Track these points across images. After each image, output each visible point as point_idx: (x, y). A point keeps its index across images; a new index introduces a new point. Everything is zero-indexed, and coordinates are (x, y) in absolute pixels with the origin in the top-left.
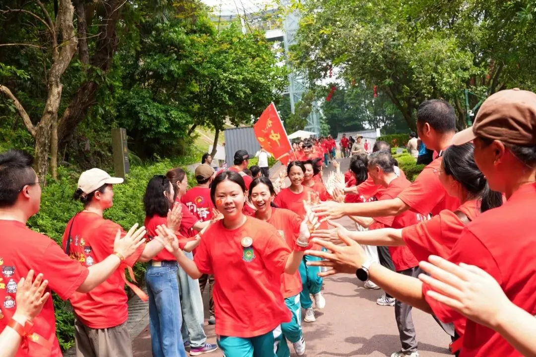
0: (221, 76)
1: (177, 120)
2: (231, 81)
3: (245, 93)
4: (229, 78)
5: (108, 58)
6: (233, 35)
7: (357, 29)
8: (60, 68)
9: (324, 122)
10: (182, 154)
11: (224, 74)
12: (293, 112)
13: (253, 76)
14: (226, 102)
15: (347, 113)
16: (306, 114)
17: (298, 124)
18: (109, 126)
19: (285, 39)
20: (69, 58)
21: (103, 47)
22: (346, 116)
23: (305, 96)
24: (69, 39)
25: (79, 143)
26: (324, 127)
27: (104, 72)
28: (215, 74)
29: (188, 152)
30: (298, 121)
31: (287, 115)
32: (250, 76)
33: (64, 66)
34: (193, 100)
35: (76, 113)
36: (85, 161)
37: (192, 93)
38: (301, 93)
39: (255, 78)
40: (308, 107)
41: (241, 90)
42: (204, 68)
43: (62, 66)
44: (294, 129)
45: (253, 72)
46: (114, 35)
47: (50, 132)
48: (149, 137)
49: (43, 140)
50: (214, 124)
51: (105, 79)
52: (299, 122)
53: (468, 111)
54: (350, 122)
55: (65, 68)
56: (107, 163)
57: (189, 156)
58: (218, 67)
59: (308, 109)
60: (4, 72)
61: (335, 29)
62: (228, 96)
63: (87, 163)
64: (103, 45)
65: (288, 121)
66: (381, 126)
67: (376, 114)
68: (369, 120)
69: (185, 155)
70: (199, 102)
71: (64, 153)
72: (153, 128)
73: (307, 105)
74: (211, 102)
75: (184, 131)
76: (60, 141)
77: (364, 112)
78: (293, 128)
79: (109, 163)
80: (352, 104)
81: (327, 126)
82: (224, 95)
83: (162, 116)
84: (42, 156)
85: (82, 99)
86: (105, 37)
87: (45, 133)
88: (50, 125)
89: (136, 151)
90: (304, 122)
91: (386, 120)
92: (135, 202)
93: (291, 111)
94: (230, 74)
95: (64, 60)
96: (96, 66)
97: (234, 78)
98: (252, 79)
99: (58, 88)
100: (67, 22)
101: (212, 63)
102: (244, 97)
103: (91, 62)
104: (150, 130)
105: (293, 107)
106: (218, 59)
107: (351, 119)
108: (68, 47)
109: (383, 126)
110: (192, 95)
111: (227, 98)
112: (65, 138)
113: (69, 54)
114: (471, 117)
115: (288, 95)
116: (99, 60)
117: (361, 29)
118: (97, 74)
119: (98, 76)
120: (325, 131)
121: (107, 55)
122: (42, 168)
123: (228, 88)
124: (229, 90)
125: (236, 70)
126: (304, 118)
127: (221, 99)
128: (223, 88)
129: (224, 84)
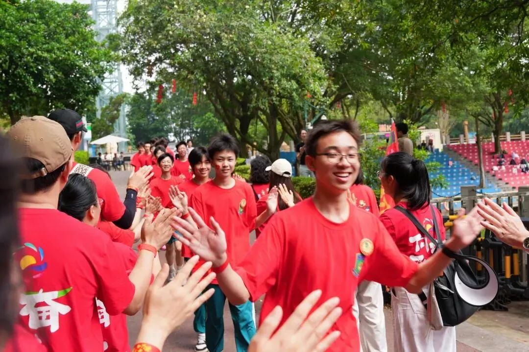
0: (24, 51)
2: (39, 58)
3: (55, 76)
4: (37, 54)
9: (128, 131)
11: (30, 49)
12: (99, 117)
13: (66, 56)
14: (28, 87)
15: (153, 124)
16: (113, 119)
17: (104, 130)
22: (152, 126)
23: (113, 100)
26: (130, 136)
28: (16, 46)
30: (104, 126)
32: (63, 56)
38: (108, 98)
39: (70, 60)
40: (115, 112)
44: (98, 135)
45: (67, 51)
52: (105, 128)
53: (307, 124)
58: (20, 39)
59: (116, 114)
67: (183, 126)
68: (174, 132)
73: (114, 111)
81: (132, 136)
82: (28, 77)
90: (111, 128)
93: (96, 116)
94: (39, 50)
97: (44, 55)
98: (65, 59)
101: (12, 32)
102: (56, 81)
105: (99, 112)
106: (21, 28)
107: (156, 130)
111: (32, 82)
120: (130, 141)
123: (35, 69)
124: (36, 72)
125: (47, 46)
126: (110, 124)
127: (23, 82)
128: (27, 67)
129: (29, 62)
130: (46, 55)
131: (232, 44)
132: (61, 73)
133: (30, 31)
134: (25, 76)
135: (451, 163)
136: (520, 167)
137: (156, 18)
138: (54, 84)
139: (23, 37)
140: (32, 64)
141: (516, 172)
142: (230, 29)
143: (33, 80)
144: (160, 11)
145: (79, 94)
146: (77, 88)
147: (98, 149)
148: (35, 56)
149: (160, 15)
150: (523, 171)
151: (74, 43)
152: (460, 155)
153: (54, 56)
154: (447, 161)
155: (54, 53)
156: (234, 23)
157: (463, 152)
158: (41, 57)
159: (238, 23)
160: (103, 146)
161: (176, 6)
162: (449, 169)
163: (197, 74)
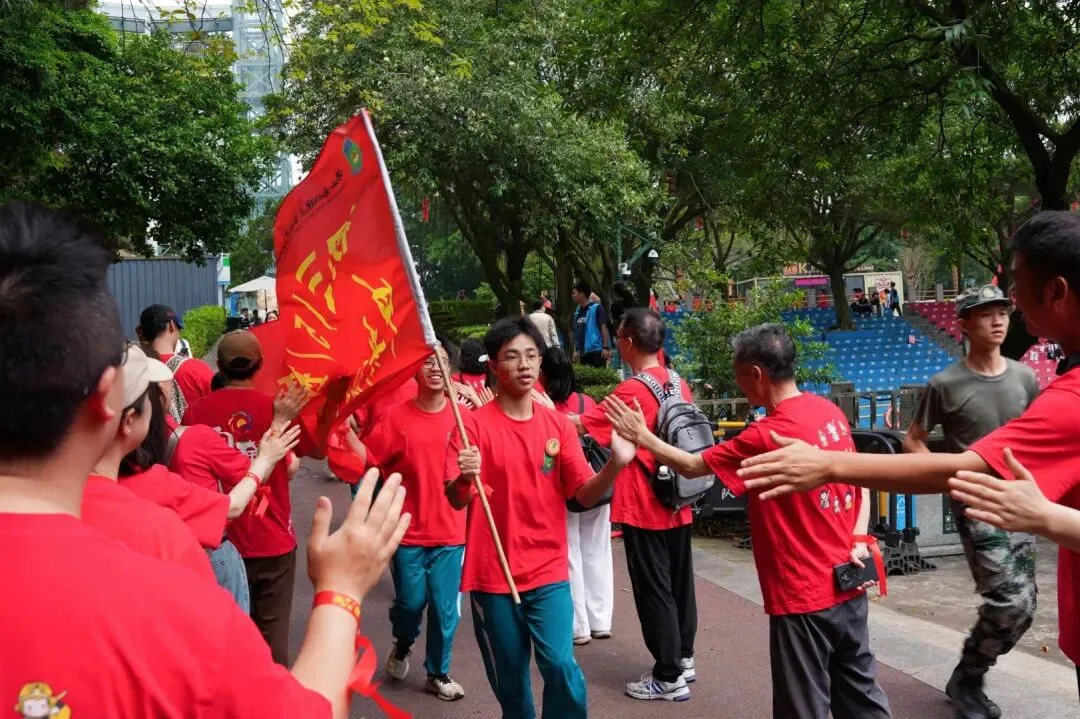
0: (127, 142)
2: (151, 154)
3: (178, 183)
4: (149, 147)
6: (159, 54)
7: (430, 78)
11: (136, 138)
13: (196, 151)
14: (135, 200)
16: (270, 244)
17: (253, 263)
23: (272, 205)
28: (114, 135)
30: (253, 256)
32: (191, 150)
34: (55, 185)
37: (51, 170)
38: (265, 200)
39: (201, 156)
41: (172, 176)
42: (89, 119)
44: (243, 273)
45: (197, 140)
52: (255, 260)
53: (619, 265)
58: (121, 121)
62: (141, 187)
70: (67, 194)
73: (272, 226)
82: (134, 185)
90: (266, 259)
94: (151, 140)
97: (159, 149)
98: (194, 156)
101: (108, 110)
102: (179, 191)
106: (122, 103)
111: (140, 192)
114: (625, 276)
117: (437, 79)
125: (164, 132)
126: (266, 251)
127: (126, 193)
128: (130, 167)
129: (136, 161)
130: (162, 148)
132: (187, 177)
133: (136, 108)
134: (129, 182)
135: (912, 339)
136: (1047, 350)
138: (176, 196)
139: (126, 119)
140: (139, 163)
141: (1036, 358)
142: (480, 102)
144: (360, 66)
145: (217, 213)
146: (214, 203)
147: (241, 300)
148: (144, 150)
150: (1049, 357)
151: (208, 128)
152: (933, 323)
153: (177, 150)
154: (906, 335)
155: (177, 146)
156: (489, 93)
157: (940, 319)
158: (154, 151)
160: (252, 295)
161: (386, 59)
162: (907, 350)
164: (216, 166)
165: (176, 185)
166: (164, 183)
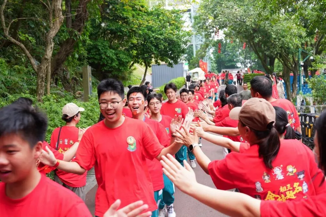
0: (150, 35)
1: (123, 60)
2: (156, 38)
3: (164, 46)
5: (82, 25)
7: (236, 10)
8: (53, 33)
9: (213, 62)
10: (125, 80)
11: (152, 34)
12: (195, 56)
14: (152, 51)
15: (228, 58)
16: (202, 57)
18: (82, 62)
19: (192, 11)
20: (58, 28)
21: (79, 18)
24: (59, 17)
25: (63, 72)
26: (213, 65)
27: (79, 33)
28: (147, 34)
29: (129, 78)
31: (191, 57)
33: (55, 32)
34: (133, 48)
35: (62, 57)
36: (67, 83)
37: (132, 44)
38: (200, 45)
41: (162, 44)
42: (140, 30)
43: (54, 32)
46: (86, 11)
47: (46, 70)
48: (106, 69)
49: (42, 75)
50: (145, 63)
51: (79, 37)
52: (198, 62)
53: (300, 62)
54: (229, 63)
55: (56, 33)
56: (80, 85)
57: (130, 81)
59: (204, 54)
60: (22, 38)
61: (221, 9)
63: (68, 84)
64: (79, 17)
65: (191, 61)
66: (248, 66)
67: (246, 58)
68: (241, 62)
69: (127, 80)
70: (137, 50)
71: (55, 78)
72: (108, 64)
73: (203, 52)
74: (144, 50)
75: (127, 67)
76: (52, 73)
77: (238, 57)
78: (194, 65)
79: (81, 84)
80: (231, 52)
81: (215, 65)
82: (152, 47)
83: (114, 57)
84: (41, 84)
85: (66, 49)
86: (81, 12)
87: (43, 71)
88: (46, 66)
89: (97, 78)
91: (252, 62)
92: (93, 113)
93: (193, 54)
94: (156, 34)
95: (56, 29)
96: (75, 29)
99: (51, 45)
100: (58, 7)
103: (72, 27)
104: (106, 65)
105: (195, 53)
108: (58, 21)
109: (250, 66)
110: (132, 45)
111: (154, 49)
112: (55, 71)
113: (58, 25)
114: (302, 65)
115: (192, 45)
116: (77, 26)
117: (238, 10)
118: (76, 34)
119: (76, 35)
120: (214, 68)
121: (81, 23)
122: (41, 91)
123: (155, 43)
124: (156, 44)
125: (160, 32)
127: (150, 49)
128: (151, 42)
129: (152, 40)
130: (159, 36)
131: (251, 24)
132: (166, 44)
137: (214, 11)
139: (150, 29)
142: (250, 16)
143: (154, 48)
145: (175, 53)
146: (174, 50)
148: (155, 37)
149: (216, 10)
155: (163, 36)
156: (252, 13)
158: (157, 37)
159: (254, 12)
161: (223, 5)
163: (234, 38)
164: (174, 40)
165: (163, 46)
166: (160, 46)
